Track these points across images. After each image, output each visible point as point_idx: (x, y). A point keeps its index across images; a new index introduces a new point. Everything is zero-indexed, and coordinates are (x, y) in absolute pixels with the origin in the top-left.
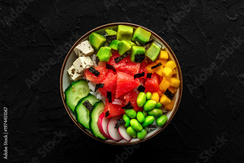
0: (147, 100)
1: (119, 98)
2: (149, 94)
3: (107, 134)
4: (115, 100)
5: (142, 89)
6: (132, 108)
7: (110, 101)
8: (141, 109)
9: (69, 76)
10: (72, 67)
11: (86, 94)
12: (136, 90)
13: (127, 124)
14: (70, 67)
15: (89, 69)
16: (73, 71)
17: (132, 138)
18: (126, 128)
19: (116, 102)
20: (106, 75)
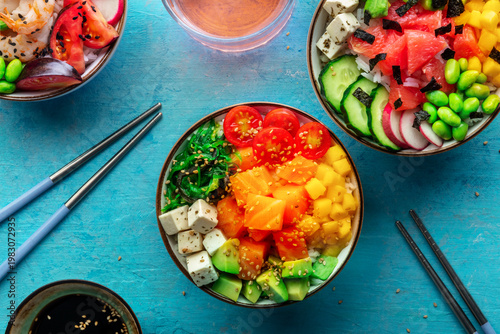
0: (461, 72)
1: (412, 76)
2: (463, 61)
3: (401, 140)
4: (407, 79)
5: (448, 55)
6: (438, 88)
7: (400, 83)
8: (452, 88)
9: (320, 53)
10: (325, 37)
11: (355, 79)
12: (438, 57)
13: (432, 118)
14: (321, 36)
15: (355, 34)
16: (327, 44)
17: (443, 141)
18: (431, 125)
19: (409, 83)
20: (386, 38)
